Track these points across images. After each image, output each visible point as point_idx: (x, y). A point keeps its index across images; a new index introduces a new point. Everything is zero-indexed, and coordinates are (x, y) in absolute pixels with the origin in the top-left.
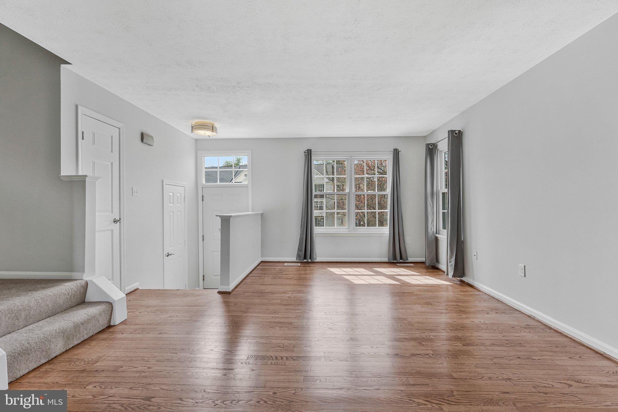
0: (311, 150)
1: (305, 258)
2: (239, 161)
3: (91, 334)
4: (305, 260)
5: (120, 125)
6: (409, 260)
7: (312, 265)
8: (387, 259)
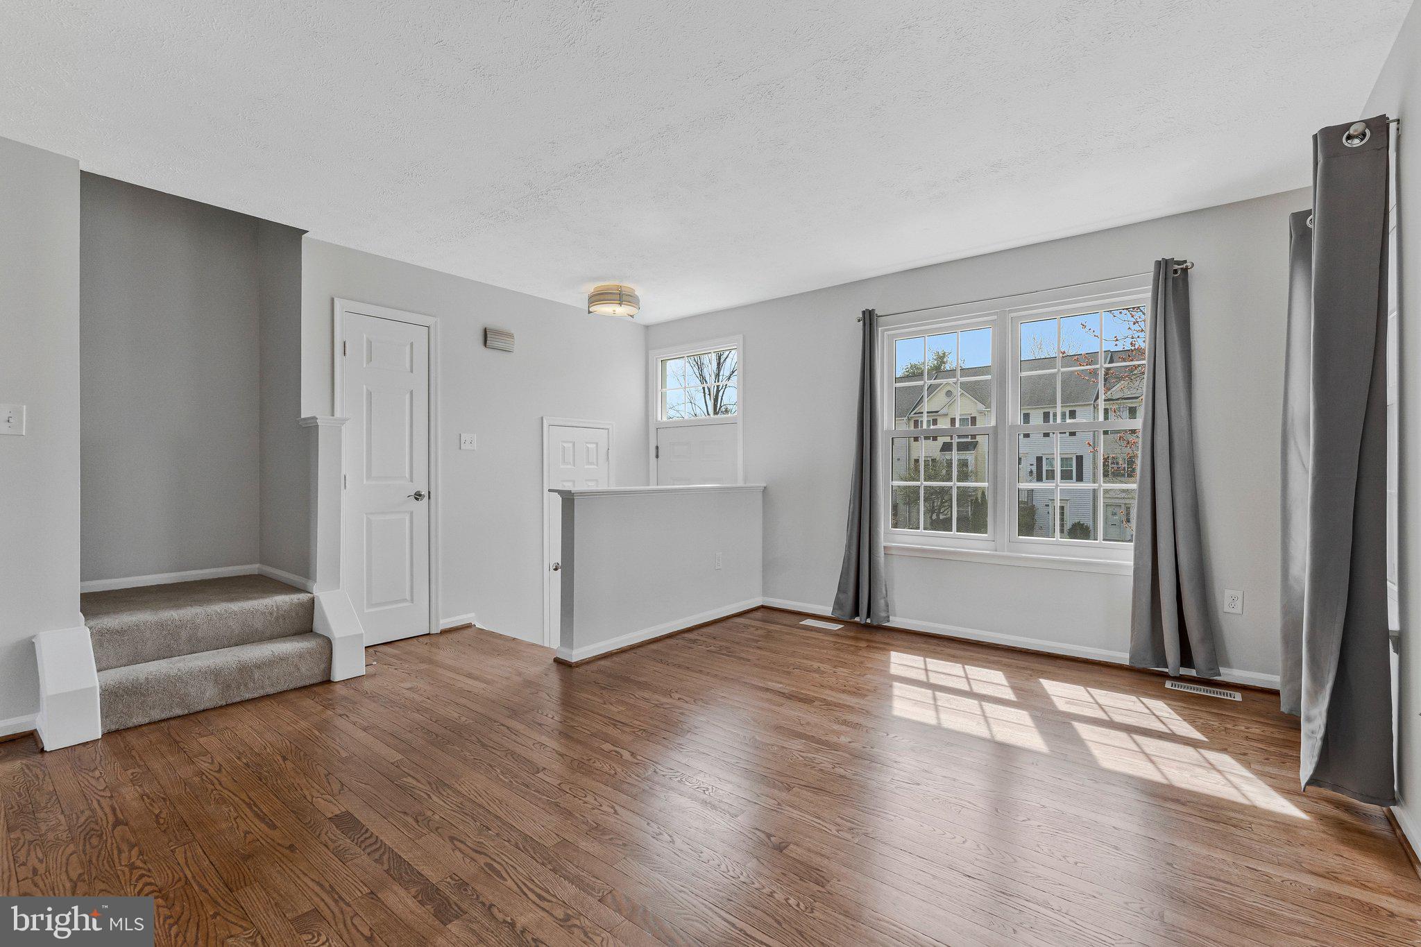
0: (871, 313)
1: (856, 611)
2: (941, 359)
3: (280, 688)
4: (858, 620)
5: (429, 321)
6: (1228, 675)
7: (879, 637)
8: (1127, 656)
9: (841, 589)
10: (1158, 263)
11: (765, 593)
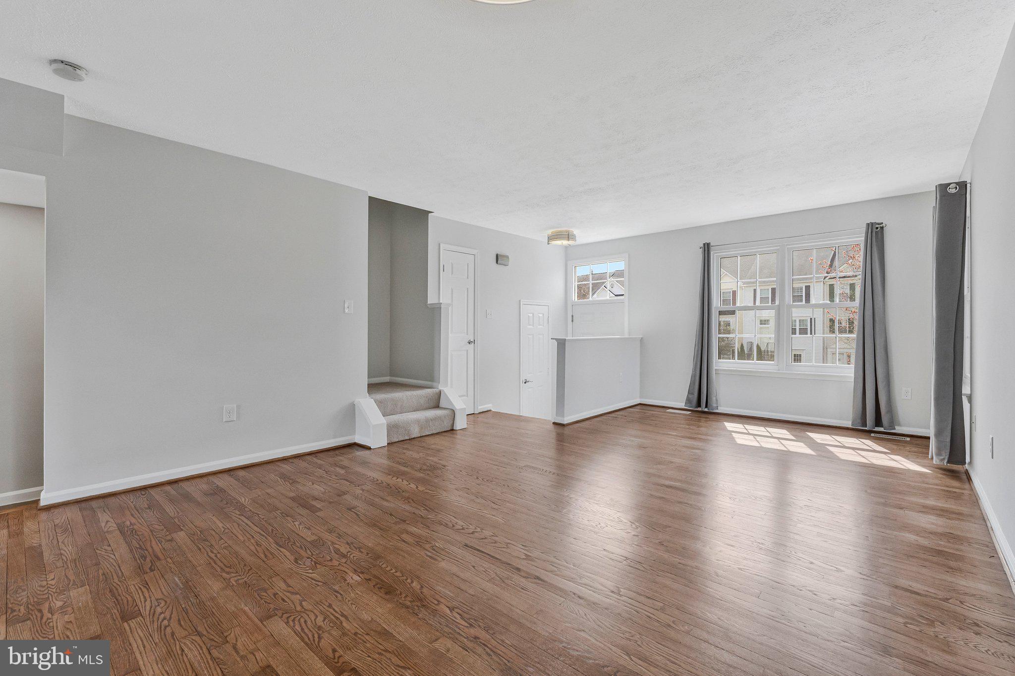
0: (708, 244)
1: (699, 404)
4: (699, 409)
5: (474, 252)
6: (898, 430)
7: (711, 417)
8: (850, 423)
9: (690, 392)
10: (868, 224)
11: (641, 397)
